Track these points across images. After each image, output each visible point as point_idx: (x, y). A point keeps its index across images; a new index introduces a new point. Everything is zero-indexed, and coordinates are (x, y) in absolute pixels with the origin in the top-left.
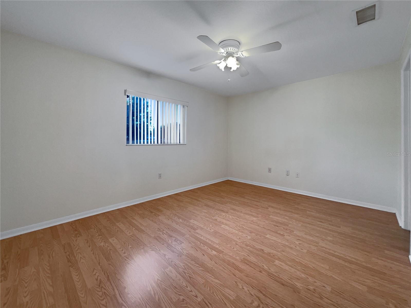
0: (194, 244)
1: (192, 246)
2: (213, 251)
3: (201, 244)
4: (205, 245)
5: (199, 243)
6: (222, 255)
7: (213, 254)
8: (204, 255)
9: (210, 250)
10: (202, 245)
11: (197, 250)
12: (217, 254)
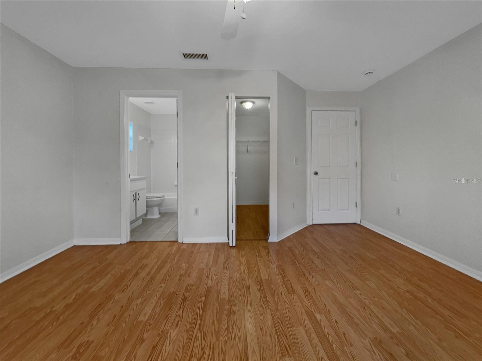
0: (346, 349)
1: (351, 347)
2: (319, 319)
3: (332, 342)
4: (325, 336)
5: (334, 346)
6: (311, 309)
7: (321, 315)
8: (336, 322)
9: (322, 324)
10: (331, 339)
11: (344, 334)
12: (316, 313)
